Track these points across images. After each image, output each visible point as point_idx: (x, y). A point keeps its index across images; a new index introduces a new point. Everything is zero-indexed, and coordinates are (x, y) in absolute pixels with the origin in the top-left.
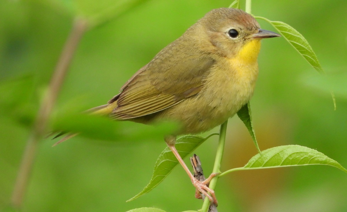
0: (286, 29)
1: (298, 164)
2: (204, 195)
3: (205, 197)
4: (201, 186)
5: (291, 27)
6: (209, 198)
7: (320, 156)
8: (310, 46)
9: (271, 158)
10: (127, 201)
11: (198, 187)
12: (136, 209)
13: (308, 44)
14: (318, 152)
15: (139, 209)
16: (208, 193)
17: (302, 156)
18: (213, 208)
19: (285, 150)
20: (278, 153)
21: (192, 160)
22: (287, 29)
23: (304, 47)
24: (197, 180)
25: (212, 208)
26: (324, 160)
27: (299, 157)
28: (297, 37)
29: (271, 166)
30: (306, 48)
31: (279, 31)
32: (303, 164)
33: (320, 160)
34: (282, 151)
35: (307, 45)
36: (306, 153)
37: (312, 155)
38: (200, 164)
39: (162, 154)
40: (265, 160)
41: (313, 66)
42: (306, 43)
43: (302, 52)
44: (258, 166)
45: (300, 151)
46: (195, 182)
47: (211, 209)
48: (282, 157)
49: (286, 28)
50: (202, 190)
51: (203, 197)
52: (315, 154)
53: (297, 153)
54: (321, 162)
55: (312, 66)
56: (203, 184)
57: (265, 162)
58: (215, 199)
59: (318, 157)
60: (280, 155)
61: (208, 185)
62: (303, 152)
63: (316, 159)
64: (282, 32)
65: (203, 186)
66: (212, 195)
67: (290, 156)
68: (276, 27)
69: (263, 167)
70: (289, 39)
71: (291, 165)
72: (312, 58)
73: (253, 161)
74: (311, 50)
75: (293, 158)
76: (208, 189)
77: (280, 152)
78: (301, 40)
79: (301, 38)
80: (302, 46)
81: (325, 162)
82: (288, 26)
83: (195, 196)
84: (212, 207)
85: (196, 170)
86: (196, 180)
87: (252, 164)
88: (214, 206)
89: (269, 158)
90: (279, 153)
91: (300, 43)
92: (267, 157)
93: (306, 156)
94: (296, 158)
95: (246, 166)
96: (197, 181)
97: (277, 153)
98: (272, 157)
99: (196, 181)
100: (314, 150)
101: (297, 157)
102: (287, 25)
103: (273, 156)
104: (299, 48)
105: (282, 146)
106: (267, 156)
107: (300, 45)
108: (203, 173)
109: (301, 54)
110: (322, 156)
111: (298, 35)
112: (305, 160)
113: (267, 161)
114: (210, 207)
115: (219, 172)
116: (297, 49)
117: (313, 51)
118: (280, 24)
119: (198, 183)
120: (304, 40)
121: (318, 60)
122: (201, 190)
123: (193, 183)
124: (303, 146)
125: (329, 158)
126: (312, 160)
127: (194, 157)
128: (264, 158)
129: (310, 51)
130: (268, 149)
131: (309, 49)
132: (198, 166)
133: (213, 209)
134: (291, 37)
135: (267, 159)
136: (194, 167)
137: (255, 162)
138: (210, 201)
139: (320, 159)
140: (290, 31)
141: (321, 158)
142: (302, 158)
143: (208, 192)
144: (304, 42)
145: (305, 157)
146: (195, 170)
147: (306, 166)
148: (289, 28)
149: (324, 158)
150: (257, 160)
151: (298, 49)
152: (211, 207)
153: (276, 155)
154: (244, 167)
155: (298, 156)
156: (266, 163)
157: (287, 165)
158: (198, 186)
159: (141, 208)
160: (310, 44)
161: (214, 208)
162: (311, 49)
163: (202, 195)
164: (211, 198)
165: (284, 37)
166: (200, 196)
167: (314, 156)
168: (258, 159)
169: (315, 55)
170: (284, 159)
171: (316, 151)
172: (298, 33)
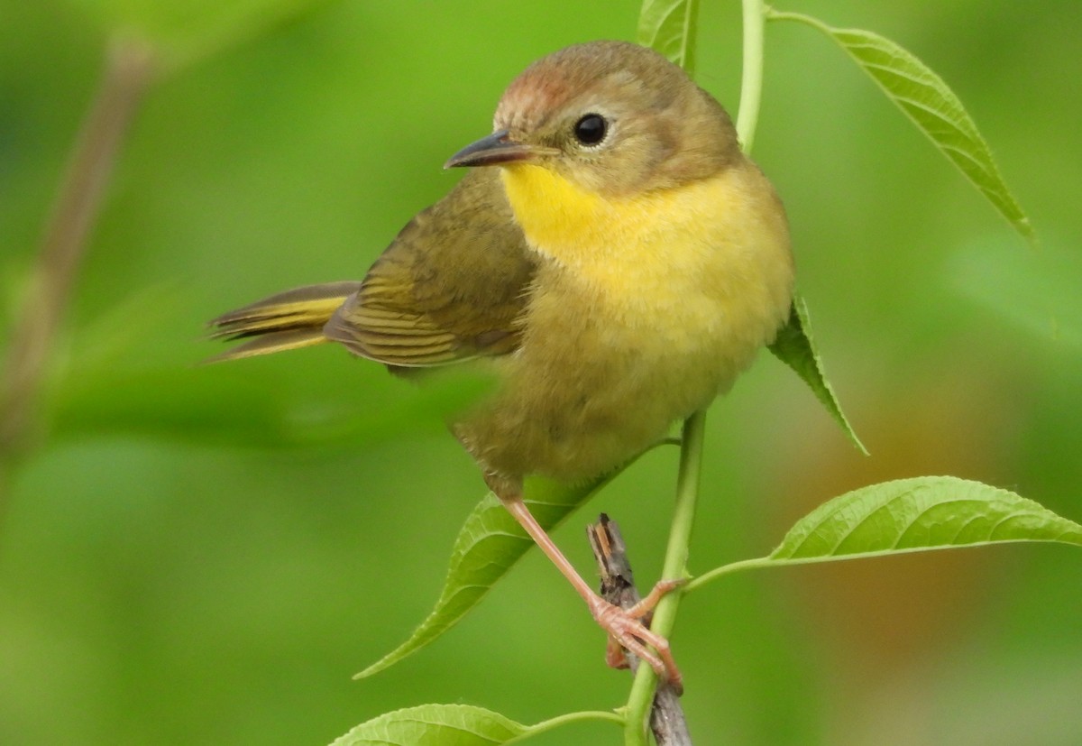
0: (884, 58)
1: (954, 543)
2: (637, 657)
3: (640, 661)
4: (624, 626)
5: (902, 51)
6: (651, 666)
7: (1030, 513)
8: (967, 117)
9: (861, 524)
10: (356, 677)
11: (612, 629)
12: (401, 710)
13: (962, 109)
14: (1021, 499)
15: (413, 709)
16: (648, 650)
17: (966, 516)
18: (668, 701)
19: (907, 494)
20: (884, 508)
21: (595, 534)
22: (890, 57)
23: (949, 120)
24: (609, 605)
25: (664, 700)
26: (1042, 524)
27: (954, 519)
28: (922, 86)
29: (863, 550)
30: (955, 124)
31: (861, 63)
32: (972, 541)
33: (1030, 527)
34: (899, 498)
35: (959, 115)
36: (980, 505)
37: (1000, 508)
38: (620, 548)
39: (478, 512)
40: (842, 530)
41: (977, 187)
42: (954, 107)
43: (940, 138)
44: (818, 554)
45: (958, 499)
46: (601, 612)
47: (659, 703)
48: (900, 521)
49: (885, 54)
50: (625, 638)
51: (633, 663)
52: (1008, 505)
53: (950, 503)
54: (1033, 533)
55: (974, 184)
56: (628, 617)
57: (841, 540)
58: (674, 667)
59: (1023, 516)
60: (892, 513)
61: (647, 623)
62: (970, 501)
63: (1015, 524)
64: (869, 68)
65: (628, 622)
66: (661, 655)
67: (926, 514)
68: (849, 48)
69: (835, 554)
70: (895, 91)
71: (931, 545)
72: (976, 161)
73: (801, 535)
74: (972, 132)
75: (934, 522)
76: (646, 636)
77: (890, 503)
78: (939, 95)
79: (937, 87)
80: (942, 116)
81: (1046, 532)
82: (892, 48)
83: (606, 660)
84: (666, 697)
85: (607, 570)
86: (603, 606)
87: (797, 545)
88: (669, 695)
89: (852, 526)
90: (890, 507)
91: (934, 107)
92: (848, 522)
93: (979, 515)
94: (947, 522)
95: (776, 551)
96: (609, 609)
97: (879, 507)
98: (865, 521)
99: (605, 608)
100: (1005, 491)
101: (948, 519)
102: (888, 42)
103: (867, 519)
104: (931, 123)
105: (897, 481)
106: (846, 518)
107: (934, 112)
108: (631, 579)
109: (938, 145)
110: (1035, 513)
111: (928, 77)
112: (976, 529)
113: (846, 533)
114: (656, 698)
115: (685, 574)
116: (923, 125)
117: (978, 135)
118: (862, 39)
119: (613, 613)
120: (949, 96)
121: (996, 167)
122: (623, 637)
123: (596, 615)
124: (969, 481)
125: (1059, 519)
126: (1002, 529)
127: (600, 524)
128: (838, 523)
129: (969, 136)
130: (850, 494)
131: (966, 128)
132: (614, 556)
133: (668, 706)
134: (900, 85)
135: (847, 527)
136: (600, 557)
137: (806, 539)
138: (657, 676)
139: (1028, 523)
140: (898, 63)
141: (1034, 520)
142: (967, 522)
143: (649, 647)
144: (947, 103)
145: (977, 519)
146: (604, 568)
147: (981, 547)
148: (896, 52)
149: (1041, 518)
150: (813, 533)
151: (927, 126)
152: (662, 696)
153: (876, 513)
154: (769, 557)
155: (952, 517)
156: (846, 539)
157: (915, 546)
158: (613, 625)
159: (421, 707)
160: (967, 108)
161: (671, 701)
162: (973, 126)
163: (628, 655)
164: (659, 664)
165: (879, 83)
166: (621, 661)
167: (1007, 513)
168: (817, 529)
169: (987, 149)
170: (904, 526)
171: (1014, 498)
172: (928, 71)
